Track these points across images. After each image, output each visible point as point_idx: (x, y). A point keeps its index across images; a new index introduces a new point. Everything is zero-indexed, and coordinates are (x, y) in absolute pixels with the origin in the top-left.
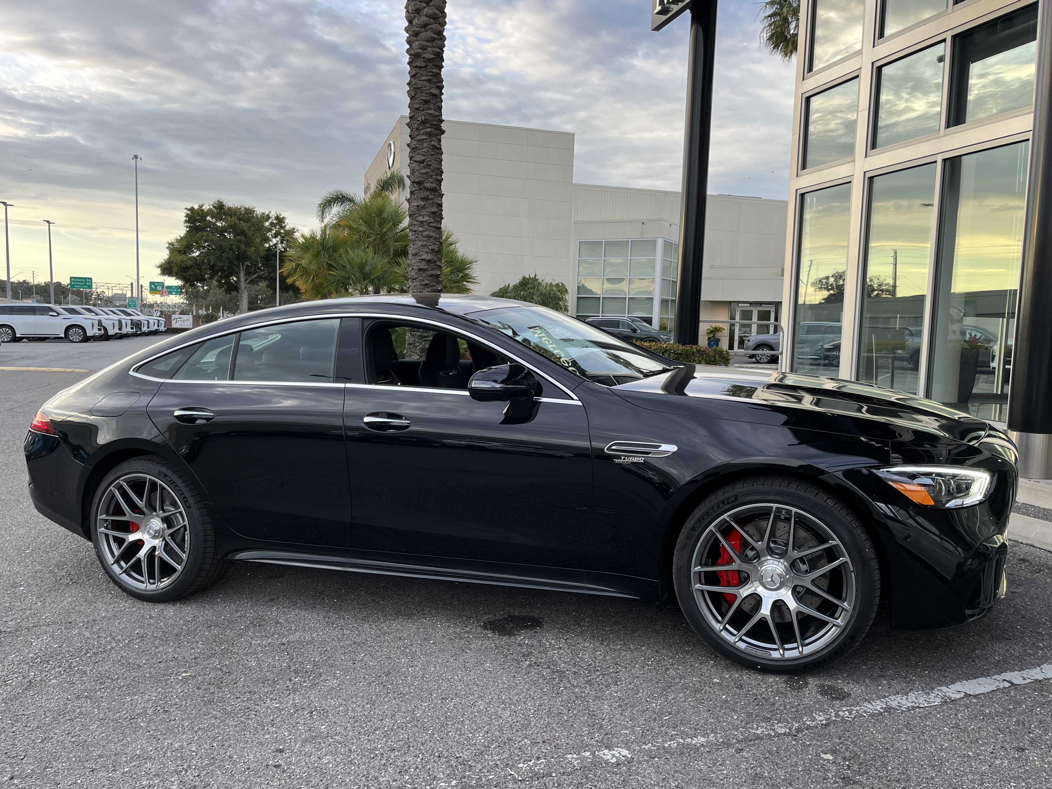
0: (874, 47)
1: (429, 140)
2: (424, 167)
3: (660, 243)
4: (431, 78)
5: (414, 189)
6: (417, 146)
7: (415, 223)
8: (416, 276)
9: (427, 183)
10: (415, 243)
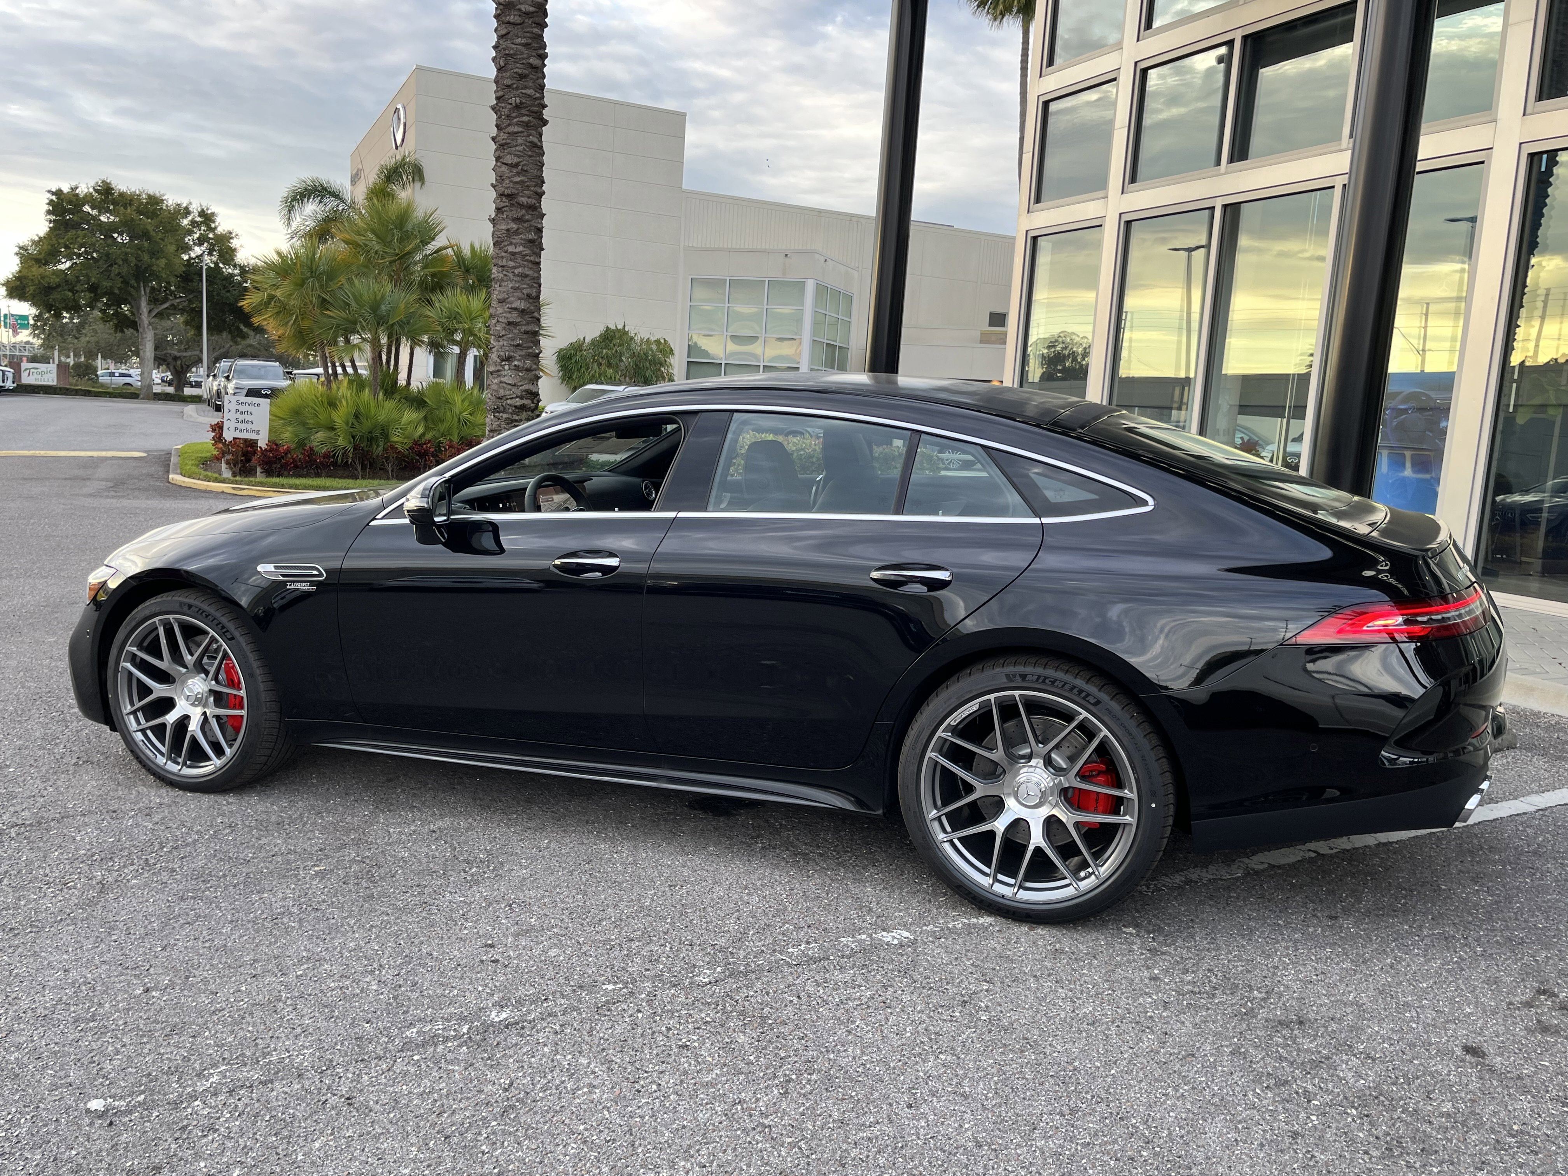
0: (1138, 40)
1: (525, 134)
2: (518, 174)
3: (810, 286)
4: (530, 41)
5: (502, 205)
6: (508, 141)
7: (503, 254)
8: (503, 333)
9: (522, 196)
10: (503, 284)
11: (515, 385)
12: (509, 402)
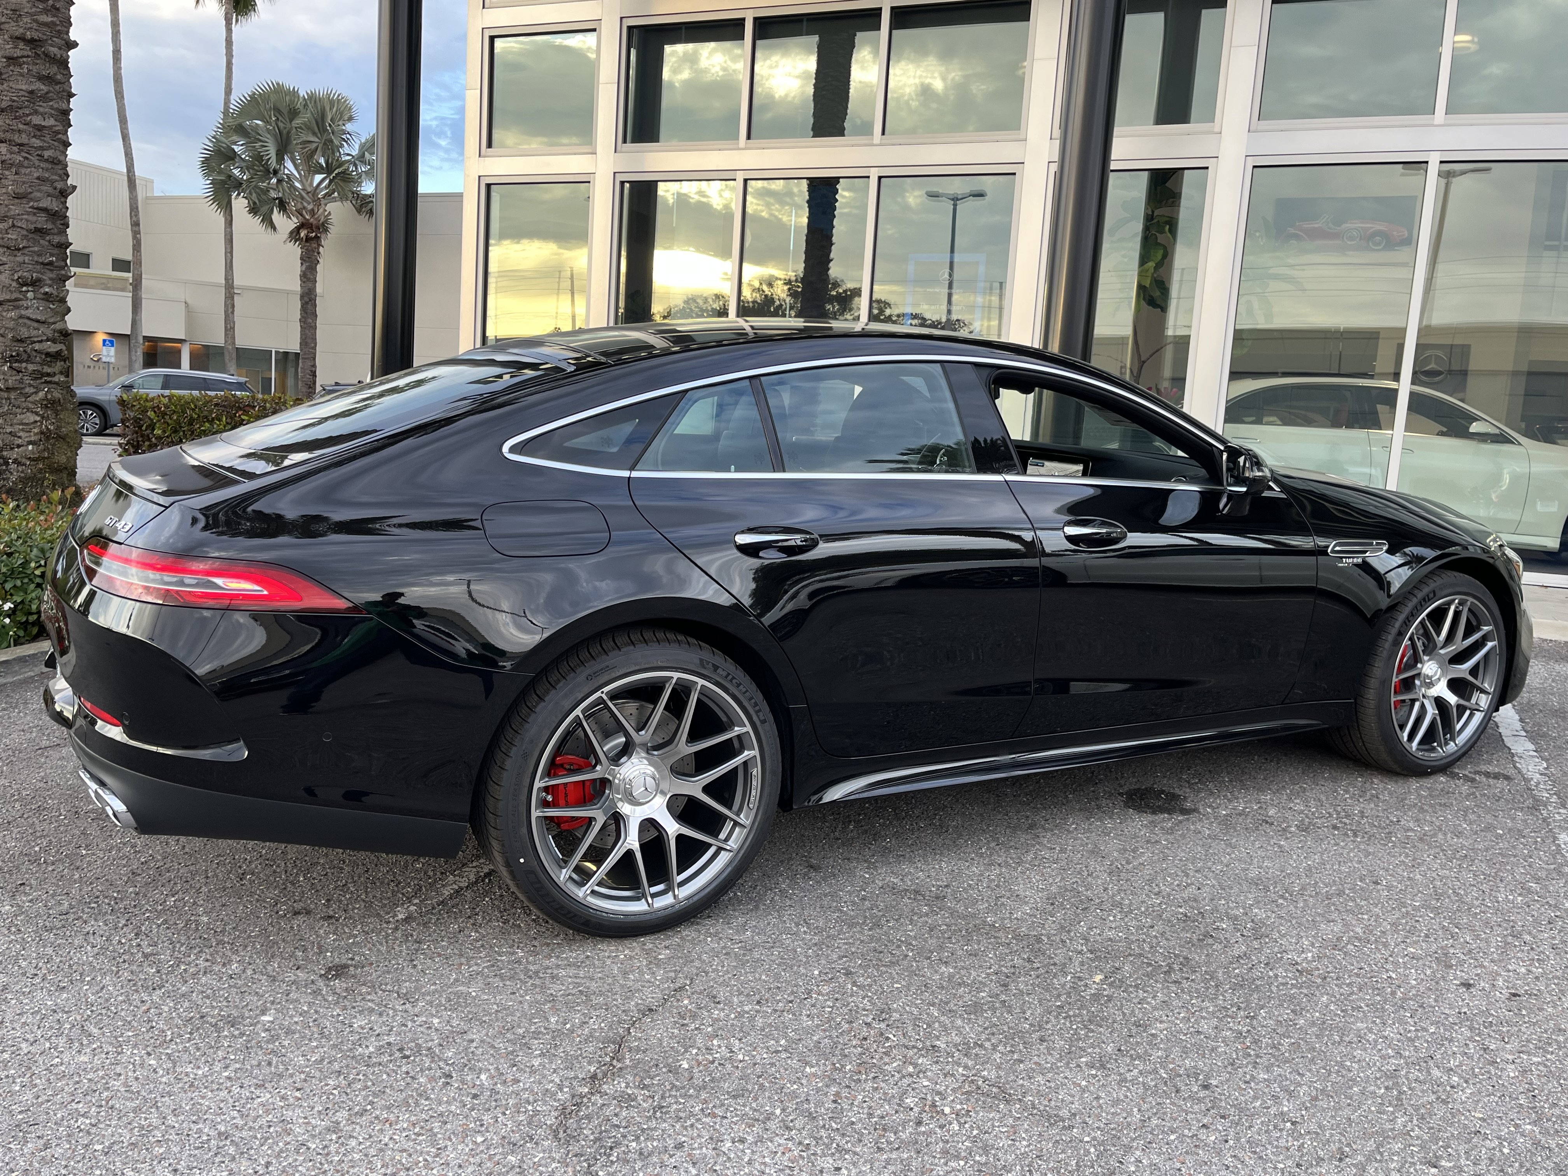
10: (23, 171)
11: (43, 323)
12: (37, 346)
